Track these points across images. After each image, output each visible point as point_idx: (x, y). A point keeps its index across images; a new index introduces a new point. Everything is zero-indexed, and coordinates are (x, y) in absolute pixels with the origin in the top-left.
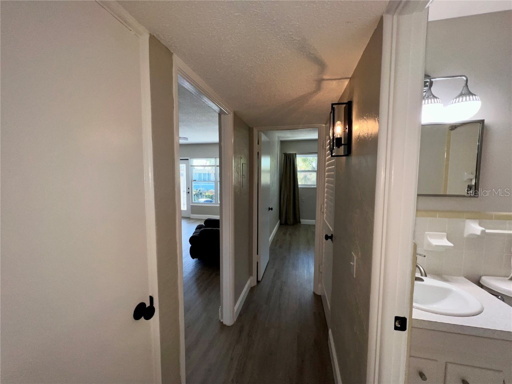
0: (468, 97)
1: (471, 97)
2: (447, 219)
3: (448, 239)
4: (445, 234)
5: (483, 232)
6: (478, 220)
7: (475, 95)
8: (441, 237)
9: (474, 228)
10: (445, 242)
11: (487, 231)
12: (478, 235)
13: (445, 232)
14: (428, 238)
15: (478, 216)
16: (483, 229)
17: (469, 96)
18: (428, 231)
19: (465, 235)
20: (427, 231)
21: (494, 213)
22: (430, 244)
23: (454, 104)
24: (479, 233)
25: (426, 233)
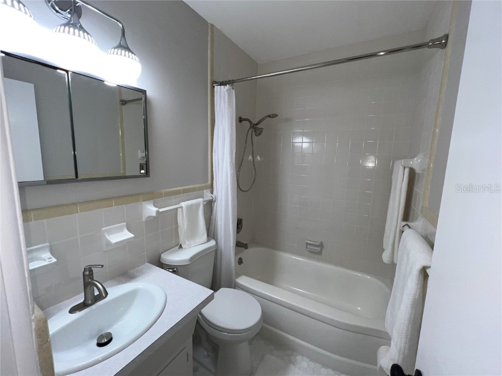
0: (123, 51)
1: (127, 52)
2: (124, 205)
3: (129, 230)
4: (125, 223)
5: (158, 212)
6: (152, 201)
7: (133, 53)
8: (120, 230)
9: (151, 209)
10: (127, 235)
11: (161, 210)
12: (154, 217)
13: (124, 222)
14: (107, 236)
15: (152, 196)
16: (157, 209)
17: (125, 51)
18: (106, 226)
19: (144, 219)
20: (103, 227)
21: (163, 191)
22: (108, 243)
23: (115, 56)
24: (154, 215)
25: (103, 229)
